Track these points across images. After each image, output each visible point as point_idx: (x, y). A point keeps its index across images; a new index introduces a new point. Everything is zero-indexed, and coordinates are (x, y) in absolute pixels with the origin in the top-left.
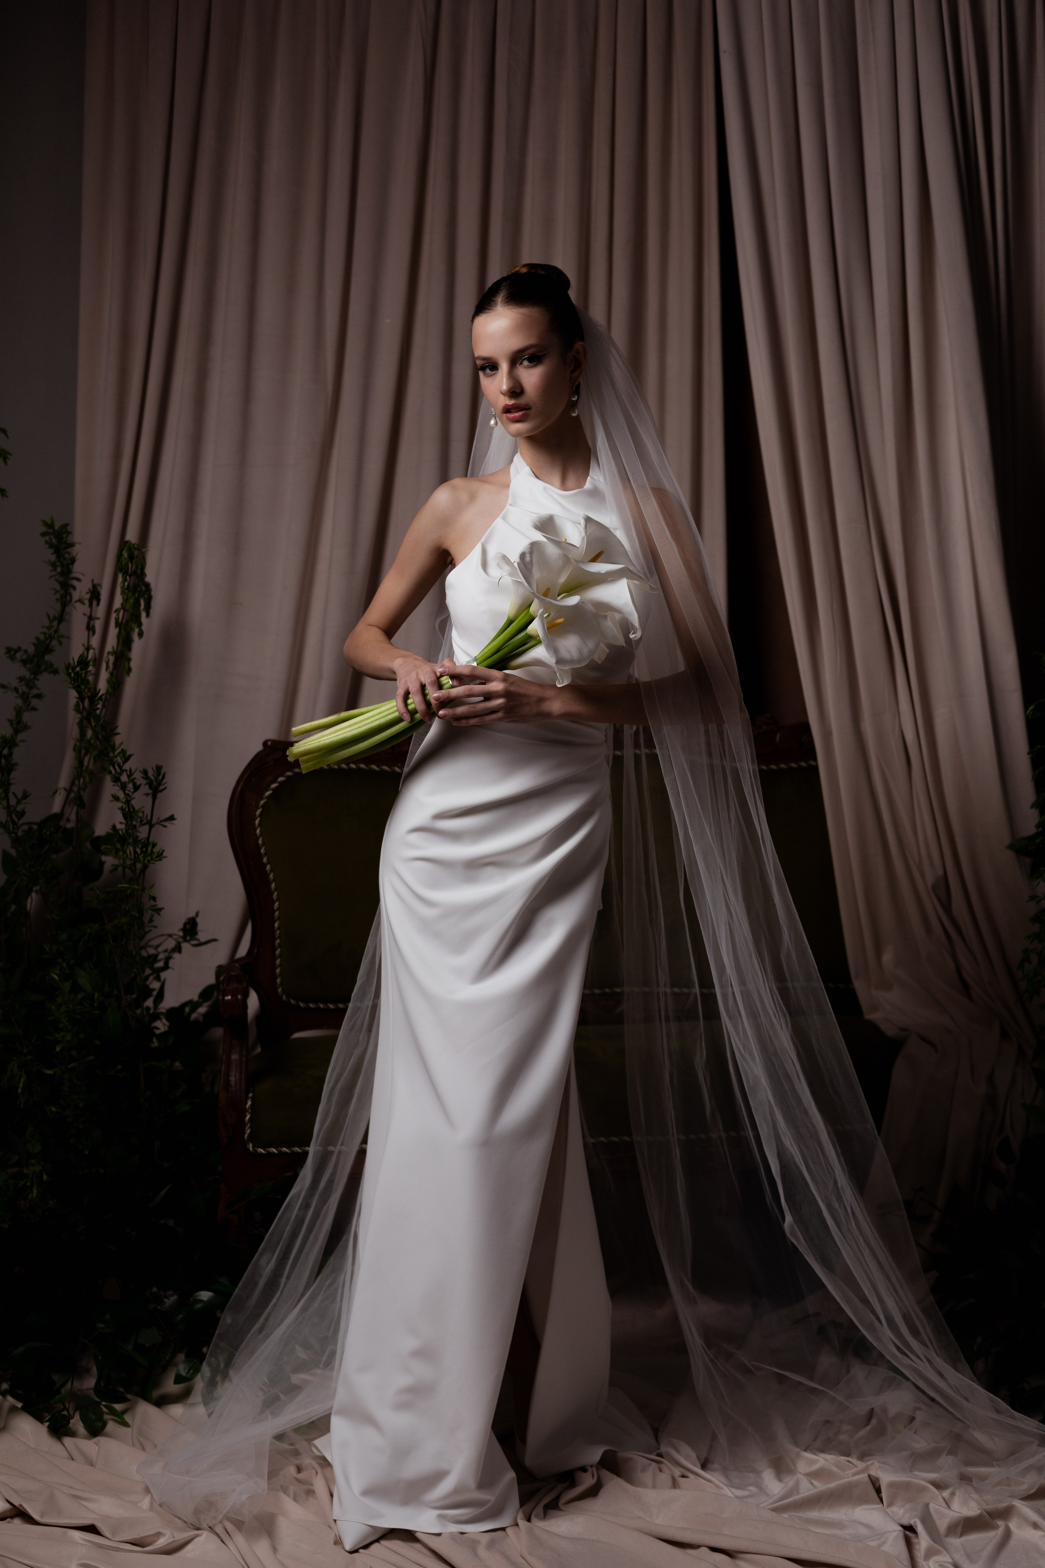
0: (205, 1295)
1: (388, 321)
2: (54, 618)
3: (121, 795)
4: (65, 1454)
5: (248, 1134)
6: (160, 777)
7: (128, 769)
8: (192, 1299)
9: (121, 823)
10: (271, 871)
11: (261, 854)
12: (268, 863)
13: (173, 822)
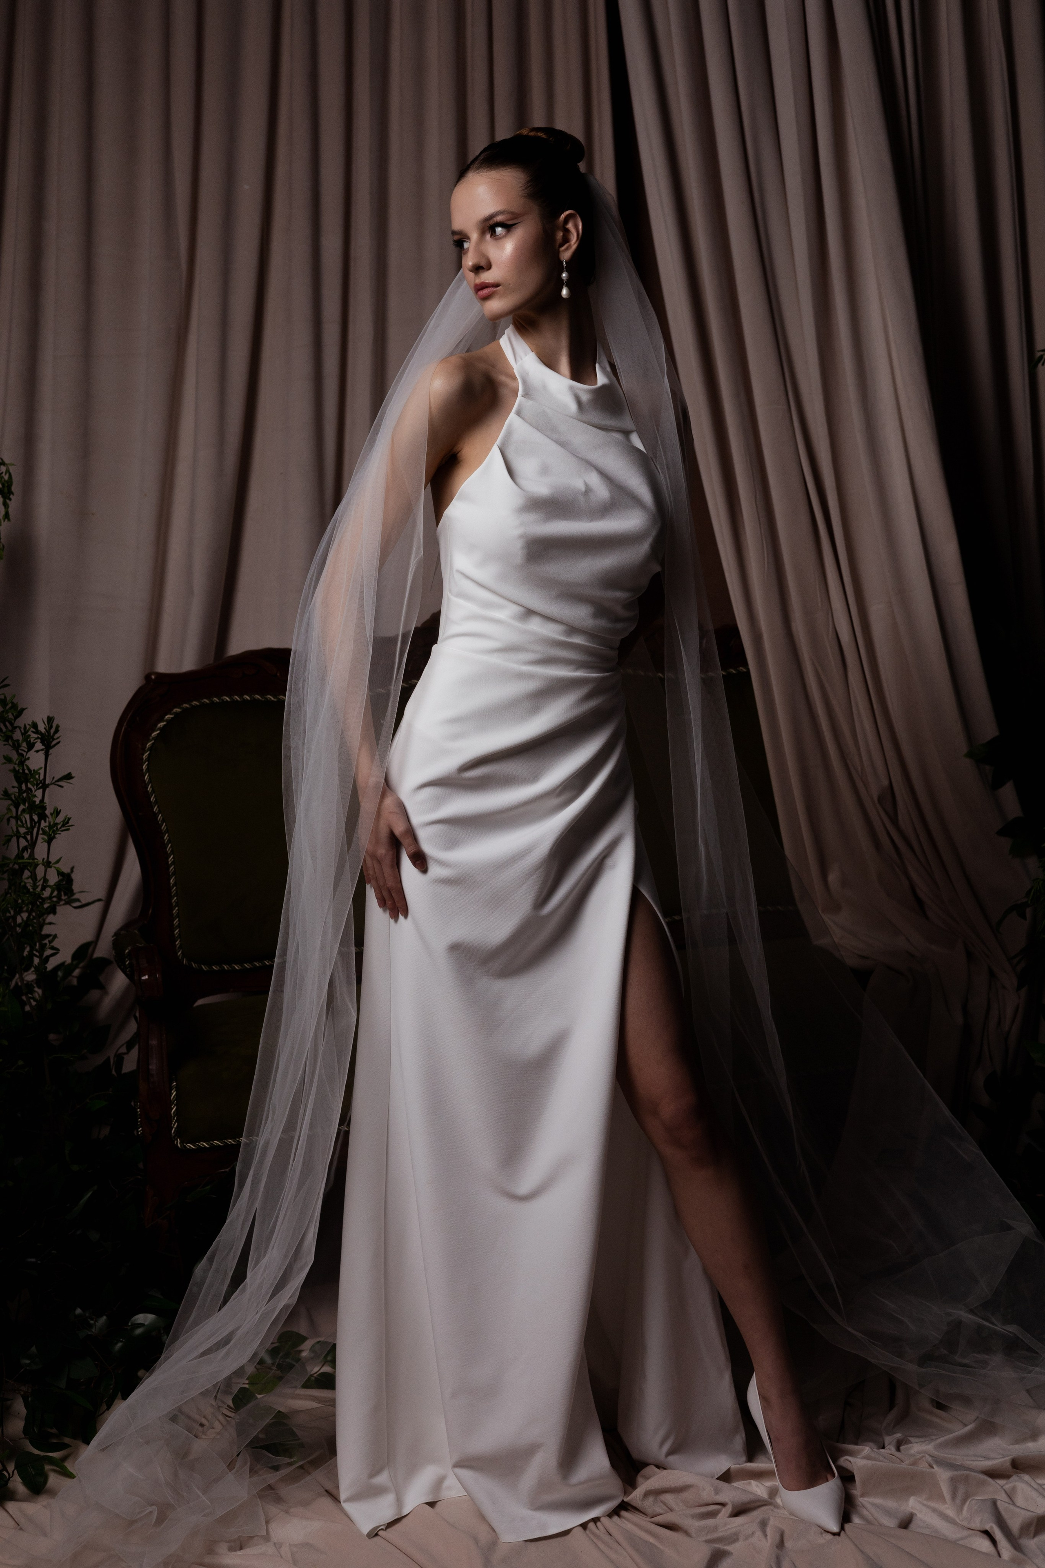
0: (145, 1319)
1: (246, 187)
3: (14, 756)
4: (13, 1523)
5: (175, 1128)
6: (52, 731)
7: (22, 726)
8: (130, 1324)
9: (13, 787)
10: (163, 821)
11: (151, 802)
12: (160, 812)
13: (70, 781)
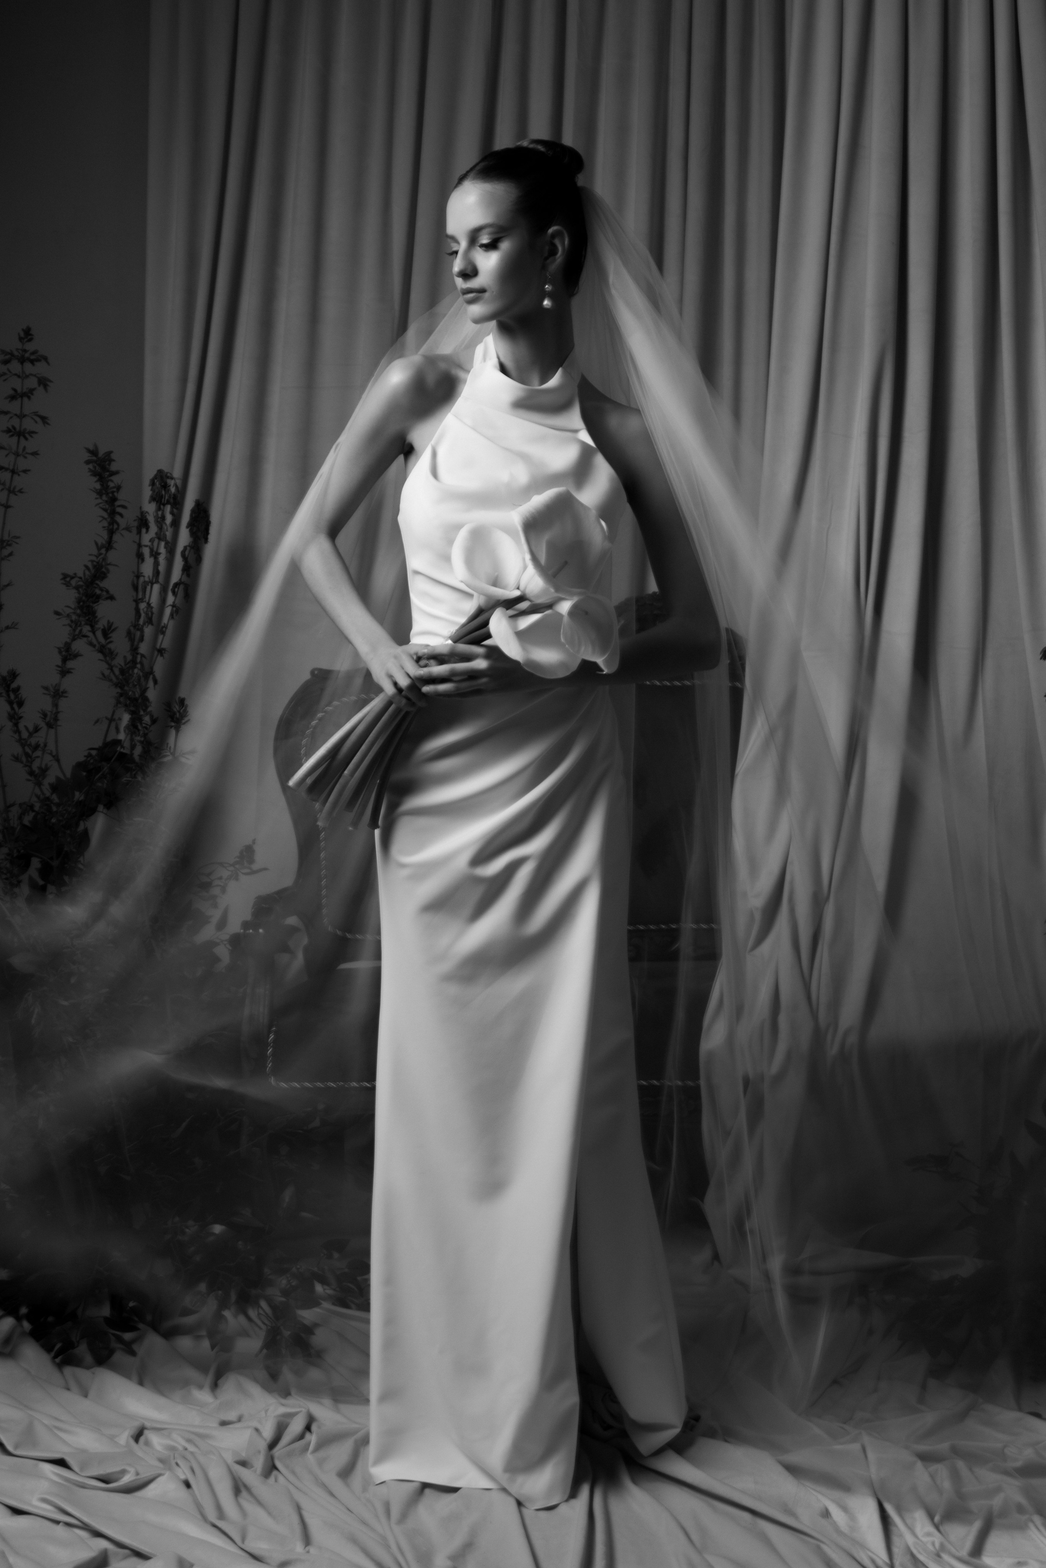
0: (219, 1229)
2: (103, 546)
4: (62, 1382)
5: (270, 1067)
6: (183, 710)
8: (205, 1231)
